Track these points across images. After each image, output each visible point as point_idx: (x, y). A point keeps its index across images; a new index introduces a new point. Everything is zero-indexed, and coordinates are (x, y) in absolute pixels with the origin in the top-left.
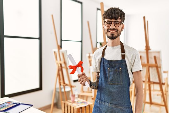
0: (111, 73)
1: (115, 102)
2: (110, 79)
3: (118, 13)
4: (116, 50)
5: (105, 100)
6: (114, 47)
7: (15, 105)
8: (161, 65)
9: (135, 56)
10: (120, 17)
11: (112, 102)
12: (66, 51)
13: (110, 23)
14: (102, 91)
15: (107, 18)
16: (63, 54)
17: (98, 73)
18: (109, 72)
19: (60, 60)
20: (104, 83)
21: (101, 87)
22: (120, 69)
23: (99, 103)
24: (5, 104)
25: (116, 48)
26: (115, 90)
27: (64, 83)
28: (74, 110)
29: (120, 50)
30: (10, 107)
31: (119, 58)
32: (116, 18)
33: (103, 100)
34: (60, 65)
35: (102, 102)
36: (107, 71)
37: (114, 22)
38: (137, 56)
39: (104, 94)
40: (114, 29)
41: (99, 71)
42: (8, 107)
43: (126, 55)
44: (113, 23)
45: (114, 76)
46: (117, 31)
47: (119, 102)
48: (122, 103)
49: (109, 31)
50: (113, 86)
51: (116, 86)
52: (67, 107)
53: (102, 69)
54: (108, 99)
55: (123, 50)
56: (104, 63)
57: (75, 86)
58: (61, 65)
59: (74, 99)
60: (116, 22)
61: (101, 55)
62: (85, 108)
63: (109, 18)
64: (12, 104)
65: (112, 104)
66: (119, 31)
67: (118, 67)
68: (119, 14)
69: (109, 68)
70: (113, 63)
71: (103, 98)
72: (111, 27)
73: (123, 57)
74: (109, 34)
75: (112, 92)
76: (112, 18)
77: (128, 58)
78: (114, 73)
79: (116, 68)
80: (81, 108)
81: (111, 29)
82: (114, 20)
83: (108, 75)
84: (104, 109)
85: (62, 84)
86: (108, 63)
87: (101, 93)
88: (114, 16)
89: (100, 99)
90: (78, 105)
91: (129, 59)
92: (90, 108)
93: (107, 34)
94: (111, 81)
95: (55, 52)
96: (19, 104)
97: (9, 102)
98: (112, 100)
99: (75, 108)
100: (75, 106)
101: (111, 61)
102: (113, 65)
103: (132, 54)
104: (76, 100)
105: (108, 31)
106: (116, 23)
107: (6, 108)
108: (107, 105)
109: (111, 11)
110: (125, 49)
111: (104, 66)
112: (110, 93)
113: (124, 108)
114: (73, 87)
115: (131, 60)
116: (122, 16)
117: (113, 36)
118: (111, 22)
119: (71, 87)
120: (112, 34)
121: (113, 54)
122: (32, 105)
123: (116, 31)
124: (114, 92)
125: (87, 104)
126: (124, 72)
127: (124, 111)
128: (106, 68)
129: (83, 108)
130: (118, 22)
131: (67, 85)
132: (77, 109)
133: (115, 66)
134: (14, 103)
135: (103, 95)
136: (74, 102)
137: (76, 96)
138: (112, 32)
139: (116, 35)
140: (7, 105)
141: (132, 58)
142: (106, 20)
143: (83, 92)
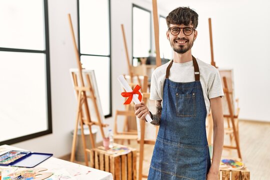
0: (181, 101)
1: (186, 141)
2: (179, 109)
3: (189, 16)
4: (187, 68)
5: (171, 138)
6: (184, 64)
7: (24, 155)
8: (232, 90)
9: (213, 76)
10: (192, 21)
11: (183, 141)
12: (94, 71)
13: (177, 30)
14: (167, 127)
15: (173, 23)
16: (88, 76)
17: (160, 101)
18: (178, 98)
19: (84, 85)
20: (170, 115)
21: (166, 121)
22: (194, 94)
23: (164, 143)
24: (7, 154)
25: (186, 65)
26: (186, 125)
27: (90, 121)
28: (109, 159)
29: (193, 68)
30: (17, 158)
31: (192, 79)
32: (186, 23)
33: (169, 139)
34: (82, 93)
35: (167, 142)
36: (174, 98)
37: (184, 28)
38: (216, 76)
39: (170, 130)
40: (184, 39)
41: (161, 99)
42: (15, 159)
43: (200, 75)
44: (182, 30)
45: (185, 105)
46: (188, 41)
47: (193, 140)
48: (197, 142)
49: (177, 42)
50: (183, 119)
51: (187, 119)
52: (98, 156)
53: (167, 95)
54: (177, 137)
55: (196, 68)
56: (169, 87)
57: (108, 125)
58: (84, 92)
59: (108, 144)
60: (186, 28)
61: (165, 75)
62: (126, 157)
63: (177, 23)
64: (18, 154)
65: (182, 145)
66: (190, 41)
67: (190, 92)
68: (191, 17)
69: (177, 94)
70: (183, 86)
71: (168, 137)
72: (179, 36)
73: (197, 77)
74: (177, 46)
75: (182, 127)
76: (180, 23)
77: (203, 79)
78: (185, 100)
79: (187, 93)
80: (121, 156)
81: (179, 39)
82: (183, 26)
83: (176, 104)
84: (170, 152)
85: (86, 122)
86: (176, 86)
87: (166, 129)
88: (183, 21)
89: (165, 138)
90: (116, 152)
91: (206, 81)
92: (134, 156)
93: (173, 45)
94: (181, 111)
95: (73, 73)
96: (30, 154)
97: (13, 152)
98: (183, 138)
99: (112, 158)
100: (111, 154)
101: (180, 84)
102: (183, 89)
103: (210, 74)
104: (111, 146)
105: (175, 41)
106: (185, 30)
107: (13, 161)
108: (175, 145)
109: (179, 12)
110: (200, 67)
111: (169, 90)
112: (179, 129)
113: (199, 149)
114: (105, 126)
115: (209, 81)
116: (195, 19)
117: (182, 49)
118: (180, 28)
119: (102, 126)
120: (181, 46)
121: (182, 74)
122: (51, 155)
123: (186, 42)
124: (185, 127)
125: (129, 151)
126: (199, 99)
127: (199, 152)
128: (173, 94)
129: (123, 157)
130: (189, 28)
131: (94, 124)
132: (115, 158)
133: (186, 91)
134: (22, 153)
135: (168, 132)
136: (108, 148)
137: (111, 140)
138: (180, 42)
139: (186, 47)
140: (11, 155)
141: (210, 78)
142: (172, 26)
143: (118, 134)
